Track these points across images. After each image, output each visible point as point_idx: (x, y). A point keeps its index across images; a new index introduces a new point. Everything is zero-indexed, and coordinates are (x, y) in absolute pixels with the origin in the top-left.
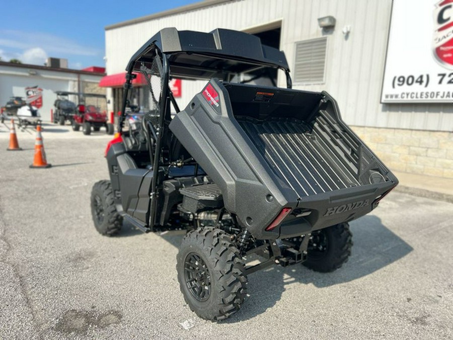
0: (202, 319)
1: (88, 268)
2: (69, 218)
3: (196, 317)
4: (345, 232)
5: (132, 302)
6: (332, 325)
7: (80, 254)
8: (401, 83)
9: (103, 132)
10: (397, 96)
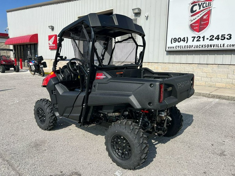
0: (124, 169)
1: (46, 150)
2: (18, 122)
3: (121, 169)
4: (180, 115)
5: (82, 166)
6: (187, 162)
7: (36, 143)
8: (175, 41)
9: (12, 70)
10: (173, 48)
